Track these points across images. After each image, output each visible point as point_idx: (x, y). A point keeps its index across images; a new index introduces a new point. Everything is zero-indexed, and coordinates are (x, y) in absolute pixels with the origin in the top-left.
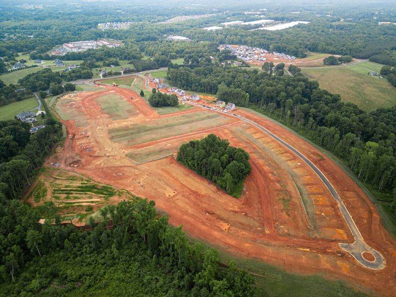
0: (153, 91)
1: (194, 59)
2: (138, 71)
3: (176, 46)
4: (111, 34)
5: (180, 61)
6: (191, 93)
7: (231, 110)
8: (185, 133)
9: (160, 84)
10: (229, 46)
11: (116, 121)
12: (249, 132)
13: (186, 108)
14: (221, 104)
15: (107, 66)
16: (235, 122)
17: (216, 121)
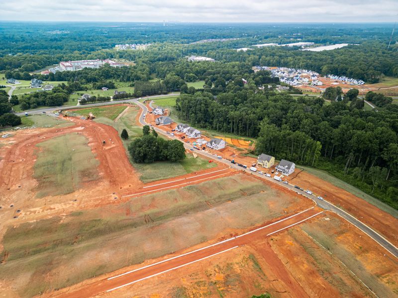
0: (143, 130)
1: (219, 81)
5: (199, 85)
6: (211, 133)
7: (287, 175)
8: (186, 248)
9: (161, 118)
10: (266, 68)
11: (42, 201)
12: (345, 246)
13: (200, 165)
14: (266, 162)
15: (97, 89)
16: (303, 210)
17: (259, 205)
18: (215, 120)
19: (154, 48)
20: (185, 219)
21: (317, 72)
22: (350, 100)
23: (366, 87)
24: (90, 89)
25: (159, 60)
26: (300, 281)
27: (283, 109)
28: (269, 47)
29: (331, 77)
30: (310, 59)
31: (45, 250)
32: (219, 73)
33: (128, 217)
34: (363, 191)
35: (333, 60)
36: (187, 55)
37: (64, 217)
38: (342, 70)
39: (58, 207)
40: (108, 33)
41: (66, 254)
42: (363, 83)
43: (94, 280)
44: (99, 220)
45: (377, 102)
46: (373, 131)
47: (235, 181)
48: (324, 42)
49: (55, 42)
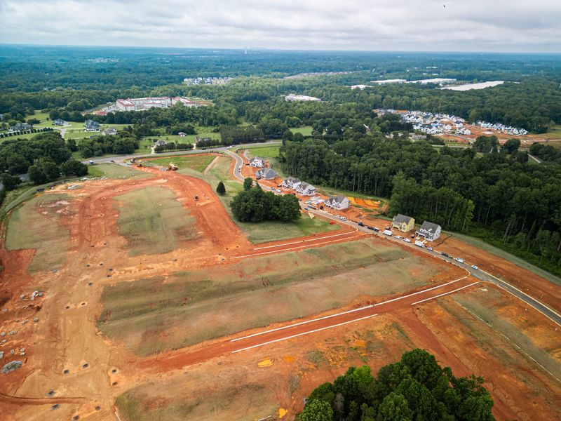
0: (245, 183)
1: (332, 126)
2: (225, 144)
3: (299, 107)
4: (198, 90)
5: (306, 131)
6: (328, 191)
7: (432, 240)
8: (316, 314)
9: (263, 171)
10: (392, 111)
11: (137, 259)
12: (507, 320)
13: (319, 227)
14: (404, 224)
15: (173, 135)
16: (453, 280)
17: (400, 272)
18: (333, 174)
19: (237, 84)
20: (310, 284)
21: (463, 118)
22: (509, 153)
23: (530, 138)
24: (163, 135)
25: (246, 99)
26: (456, 351)
27: (422, 161)
28: (394, 84)
29: (482, 124)
30: (452, 100)
31: (152, 311)
32: (331, 117)
33: (242, 279)
34: (528, 262)
35: (483, 103)
36: (283, 93)
37: (167, 278)
38: (497, 115)
39: (157, 267)
40: (171, 62)
41: (177, 315)
42: (525, 133)
43: (215, 341)
44: (209, 281)
45: (545, 156)
46: (540, 189)
47: (366, 245)
48: (470, 79)
49: (103, 73)
